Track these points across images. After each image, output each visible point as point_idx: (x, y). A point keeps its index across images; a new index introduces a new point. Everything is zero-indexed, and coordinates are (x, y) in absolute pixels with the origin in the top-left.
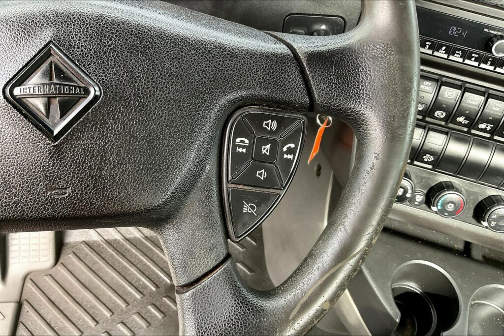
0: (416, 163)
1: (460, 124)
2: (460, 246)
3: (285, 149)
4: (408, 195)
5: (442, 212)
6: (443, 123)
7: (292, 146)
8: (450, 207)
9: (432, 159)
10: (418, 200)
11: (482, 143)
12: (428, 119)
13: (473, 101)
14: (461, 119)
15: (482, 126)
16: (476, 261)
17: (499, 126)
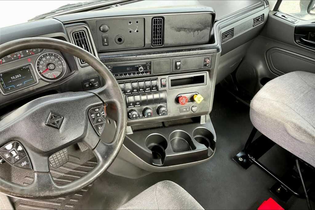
0: (135, 106)
1: (141, 91)
2: (161, 125)
3: (102, 113)
4: (137, 116)
5: (148, 116)
6: (137, 92)
7: (103, 112)
8: (149, 114)
9: (139, 103)
10: (141, 116)
11: (149, 94)
12: (133, 93)
13: (142, 84)
14: (141, 90)
15: (147, 89)
16: (167, 127)
17: (151, 88)
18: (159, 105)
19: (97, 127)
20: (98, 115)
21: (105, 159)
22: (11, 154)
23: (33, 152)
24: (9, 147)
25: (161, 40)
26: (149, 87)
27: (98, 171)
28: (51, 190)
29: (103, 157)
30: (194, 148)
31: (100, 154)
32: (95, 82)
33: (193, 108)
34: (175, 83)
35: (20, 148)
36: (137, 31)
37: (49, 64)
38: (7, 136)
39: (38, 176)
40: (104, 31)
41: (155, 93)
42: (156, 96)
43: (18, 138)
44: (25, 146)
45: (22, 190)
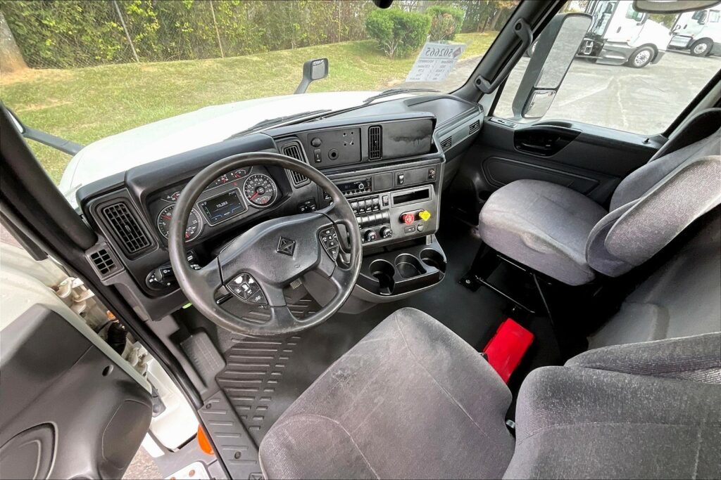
1: (362, 212)
2: (383, 250)
5: (371, 241)
6: (357, 214)
8: (373, 237)
9: (360, 226)
11: (371, 214)
13: (362, 203)
14: (361, 210)
15: (368, 209)
16: (390, 252)
17: (372, 207)
18: (381, 226)
19: (330, 251)
20: (330, 238)
21: (345, 286)
22: (243, 289)
23: (266, 284)
24: (239, 280)
25: (378, 152)
26: (371, 206)
27: (340, 300)
28: (293, 326)
29: (342, 284)
30: (424, 272)
31: (339, 281)
32: (311, 204)
33: (419, 227)
34: (398, 200)
35: (251, 281)
36: (353, 144)
37: (257, 188)
38: (235, 268)
39: (275, 311)
40: (316, 146)
41: (378, 213)
42: (379, 216)
43: (247, 269)
44: (256, 278)
45: (262, 328)
